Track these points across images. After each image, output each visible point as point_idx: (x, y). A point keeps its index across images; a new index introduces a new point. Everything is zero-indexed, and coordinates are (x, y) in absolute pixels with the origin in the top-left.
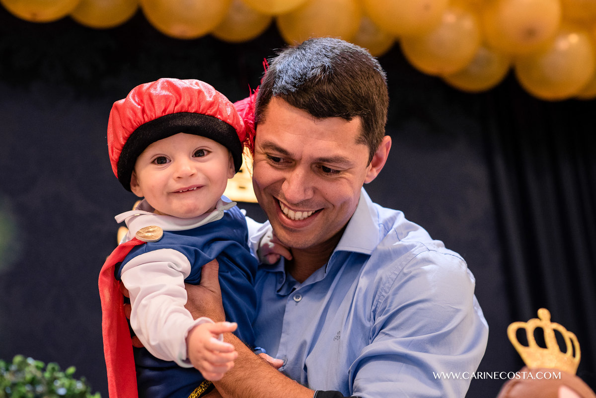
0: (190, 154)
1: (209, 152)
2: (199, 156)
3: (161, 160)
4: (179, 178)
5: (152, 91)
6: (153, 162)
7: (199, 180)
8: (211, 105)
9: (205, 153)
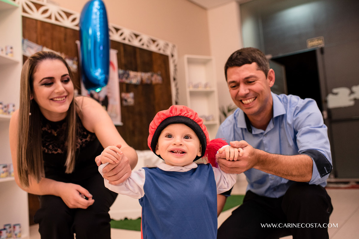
0: (182, 137)
1: (191, 138)
2: (187, 138)
3: (169, 136)
4: (174, 144)
6: (166, 137)
9: (189, 138)
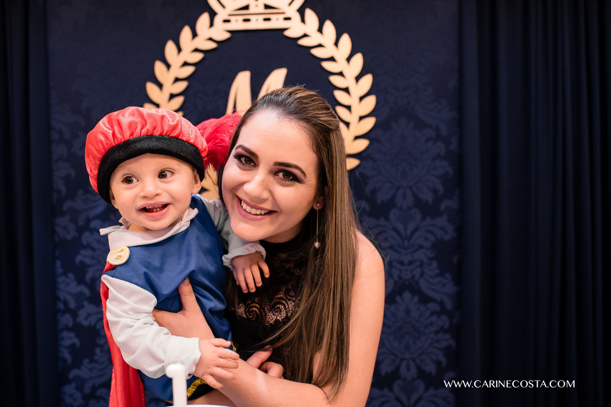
0: (155, 175)
1: (173, 174)
2: (163, 177)
4: (144, 196)
5: (121, 118)
6: (123, 181)
7: (164, 199)
8: (175, 127)
9: (168, 174)
